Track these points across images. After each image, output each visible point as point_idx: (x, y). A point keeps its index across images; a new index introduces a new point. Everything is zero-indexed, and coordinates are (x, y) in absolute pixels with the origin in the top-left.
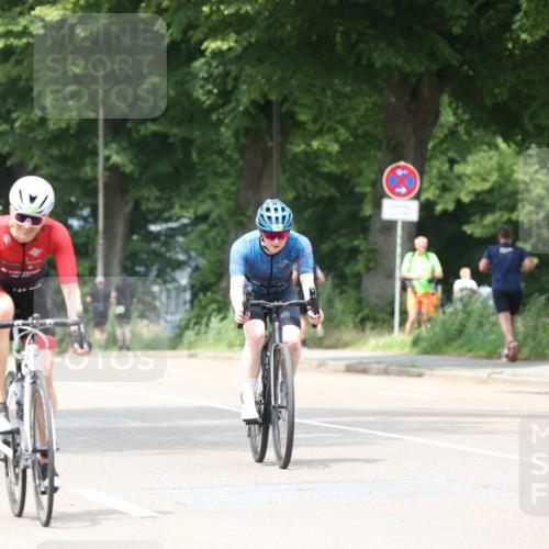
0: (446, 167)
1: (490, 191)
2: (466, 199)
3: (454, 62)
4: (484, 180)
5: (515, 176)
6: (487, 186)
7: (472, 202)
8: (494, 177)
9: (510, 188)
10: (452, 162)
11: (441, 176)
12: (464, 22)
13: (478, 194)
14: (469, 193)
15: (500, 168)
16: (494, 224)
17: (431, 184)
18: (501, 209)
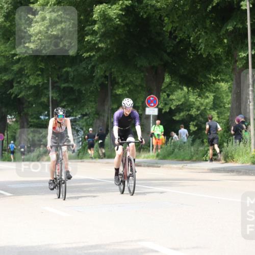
0: (166, 97)
1: (182, 105)
2: (173, 108)
3: (169, 61)
4: (179, 101)
5: (190, 99)
6: (180, 103)
7: (175, 109)
8: (183, 100)
9: (188, 103)
10: (168, 95)
11: (164, 100)
12: (172, 48)
13: (177, 106)
14: (175, 106)
15: (185, 97)
16: (183, 116)
17: (161, 103)
18: (186, 111)
